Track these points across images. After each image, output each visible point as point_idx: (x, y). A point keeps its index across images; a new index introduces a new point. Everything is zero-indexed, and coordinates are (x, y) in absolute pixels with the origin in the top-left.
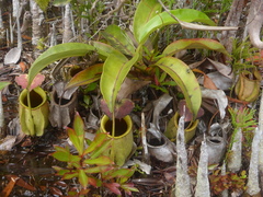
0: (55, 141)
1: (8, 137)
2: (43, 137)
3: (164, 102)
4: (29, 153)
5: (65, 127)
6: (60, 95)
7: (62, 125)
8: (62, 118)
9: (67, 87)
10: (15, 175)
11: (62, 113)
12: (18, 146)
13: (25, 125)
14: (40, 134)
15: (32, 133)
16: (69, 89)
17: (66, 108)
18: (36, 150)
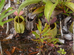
0: (28, 35)
1: (10, 34)
2: (23, 34)
3: (68, 19)
4: (19, 39)
5: (31, 30)
6: (30, 18)
7: (31, 29)
8: (30, 26)
9: (32, 15)
10: (15, 46)
11: (30, 24)
12: (14, 37)
13: (17, 29)
14: (23, 32)
15: (20, 32)
16: (33, 15)
17: (32, 23)
18: (21, 39)
